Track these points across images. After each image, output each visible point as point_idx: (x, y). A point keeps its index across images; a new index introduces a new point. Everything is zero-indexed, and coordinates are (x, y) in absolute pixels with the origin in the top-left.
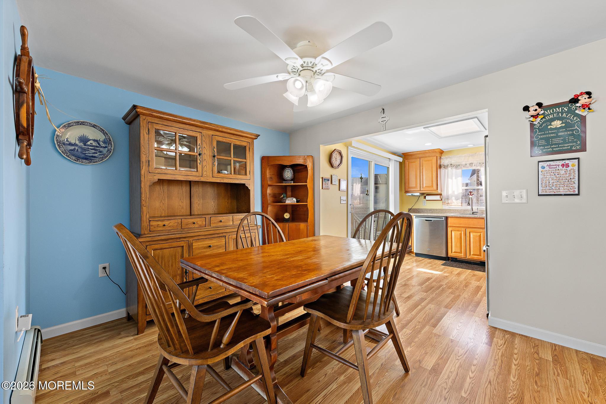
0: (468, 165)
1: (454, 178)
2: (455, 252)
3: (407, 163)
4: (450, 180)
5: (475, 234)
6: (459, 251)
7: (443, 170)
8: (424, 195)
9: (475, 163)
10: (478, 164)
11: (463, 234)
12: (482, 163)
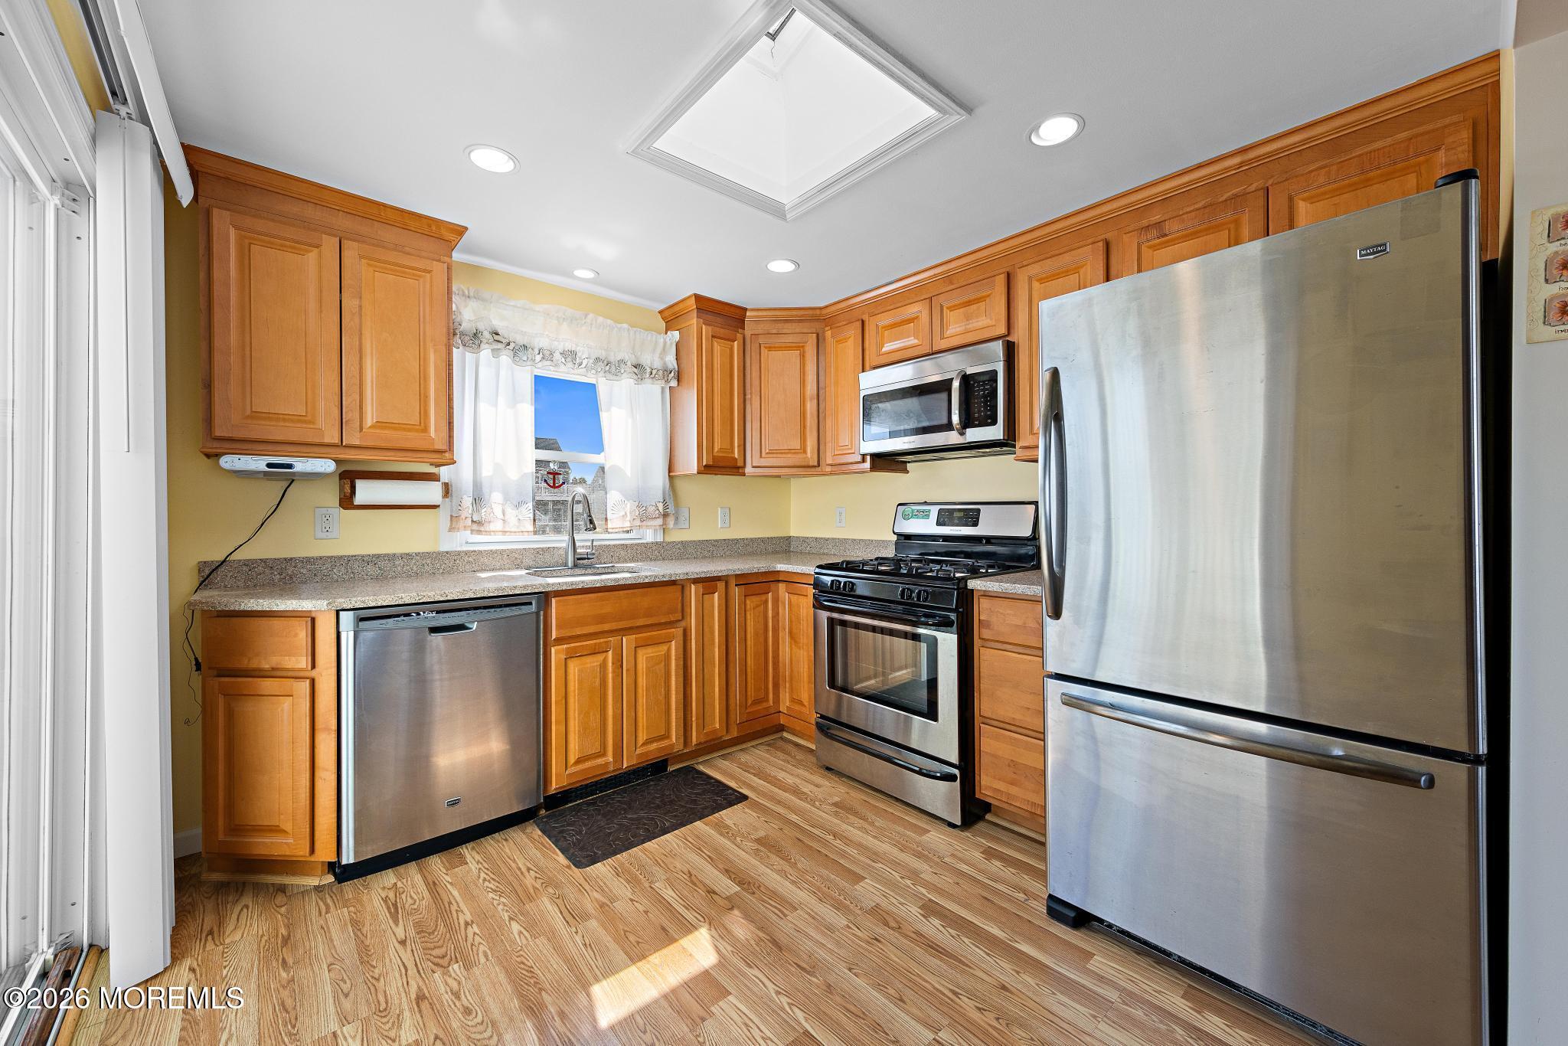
0: (559, 356)
1: (503, 401)
2: (578, 761)
5: (652, 651)
6: (596, 748)
9: (583, 353)
10: (591, 361)
11: (610, 664)
12: (605, 362)
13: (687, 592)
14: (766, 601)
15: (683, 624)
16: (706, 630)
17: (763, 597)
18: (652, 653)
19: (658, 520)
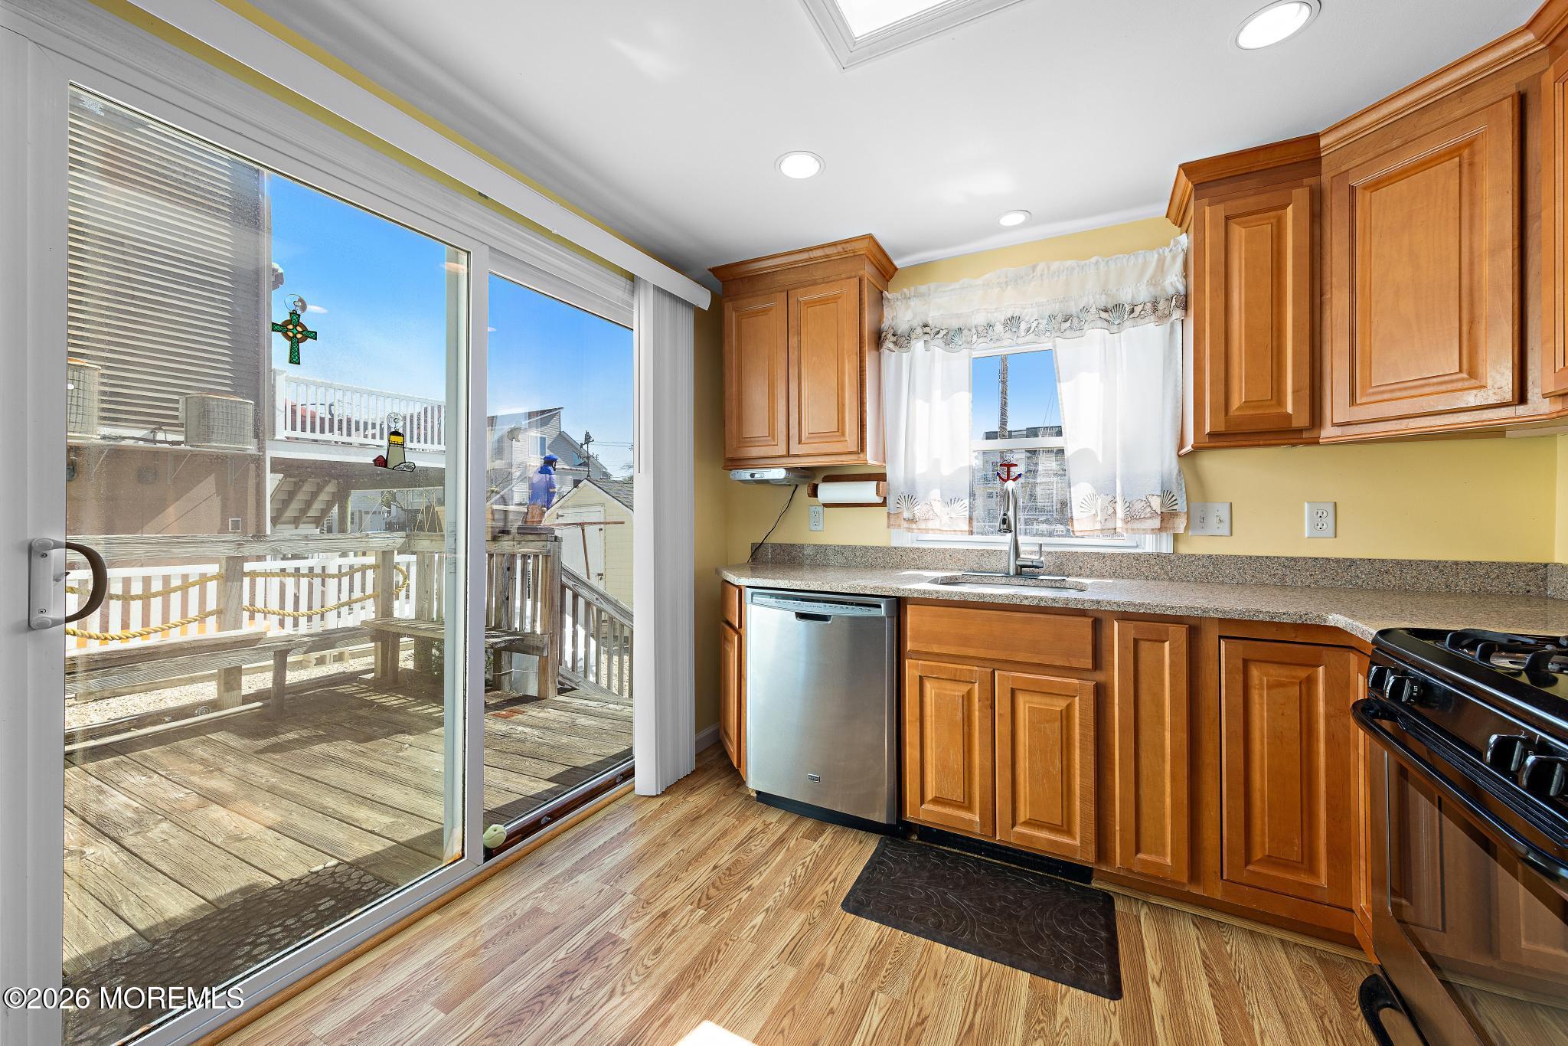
0: (999, 328)
1: (937, 393)
2: (936, 801)
3: (731, 315)
4: (920, 405)
5: (1038, 701)
6: (958, 795)
7: (891, 356)
8: (809, 478)
9: (1030, 315)
10: (1045, 322)
11: (977, 700)
12: (1060, 319)
13: (1106, 630)
14: (1310, 682)
15: (1100, 677)
16: (1145, 697)
17: (1303, 673)
18: (1037, 703)
19: (1149, 521)
